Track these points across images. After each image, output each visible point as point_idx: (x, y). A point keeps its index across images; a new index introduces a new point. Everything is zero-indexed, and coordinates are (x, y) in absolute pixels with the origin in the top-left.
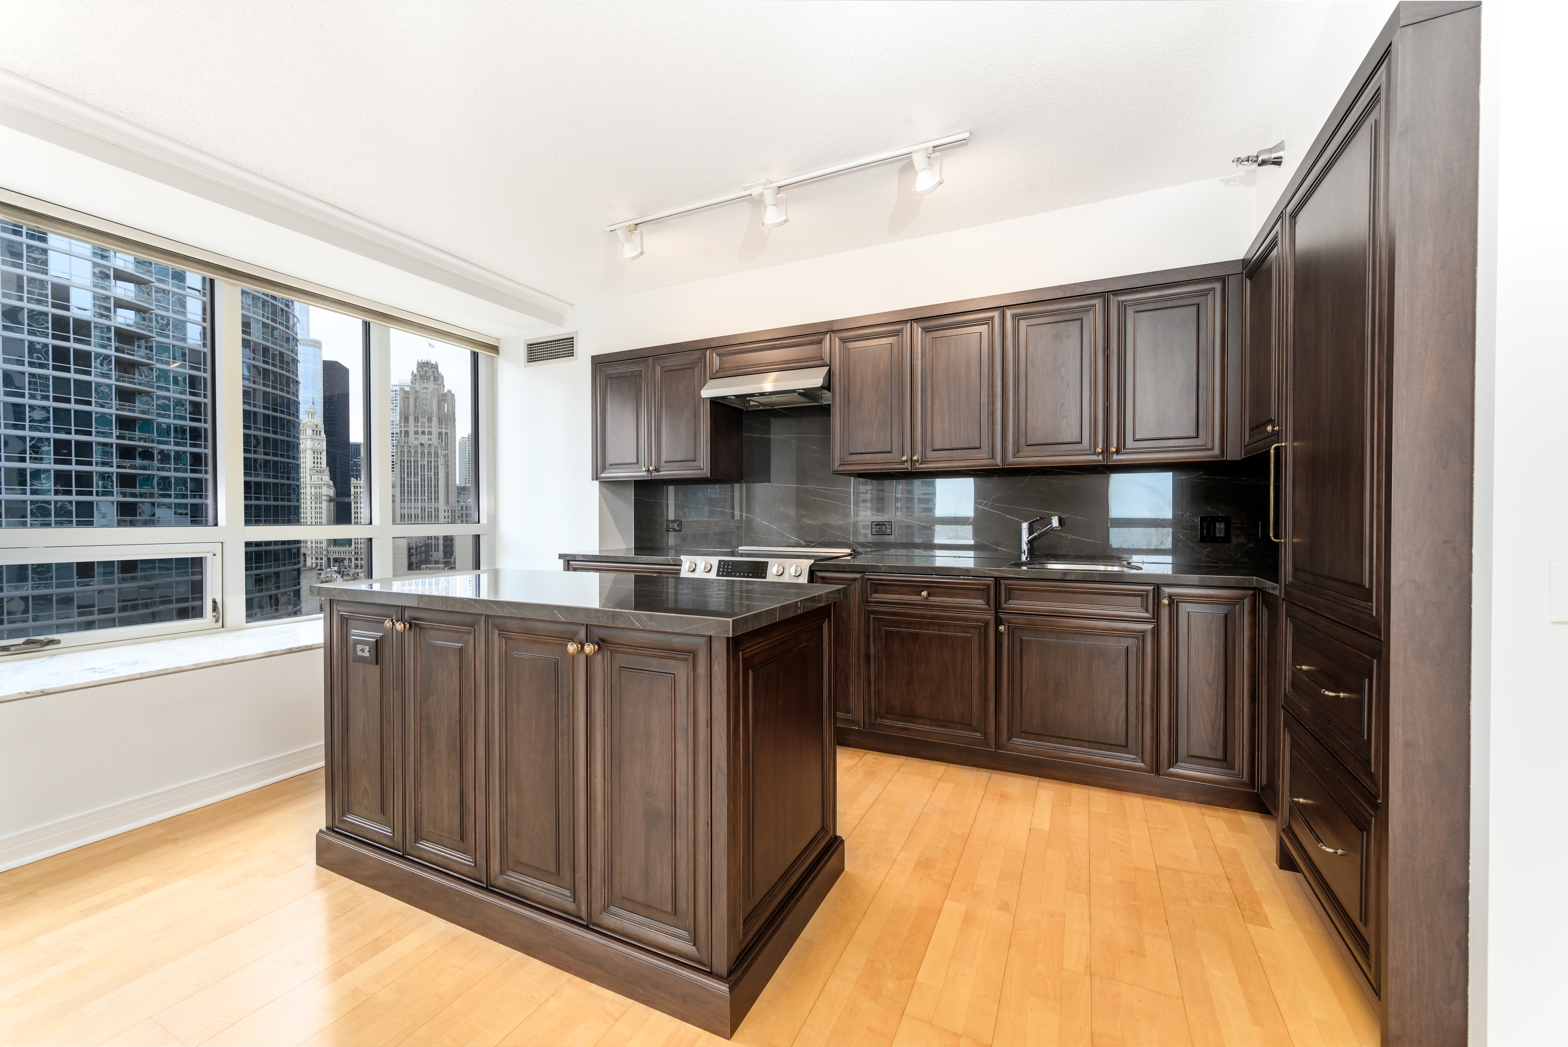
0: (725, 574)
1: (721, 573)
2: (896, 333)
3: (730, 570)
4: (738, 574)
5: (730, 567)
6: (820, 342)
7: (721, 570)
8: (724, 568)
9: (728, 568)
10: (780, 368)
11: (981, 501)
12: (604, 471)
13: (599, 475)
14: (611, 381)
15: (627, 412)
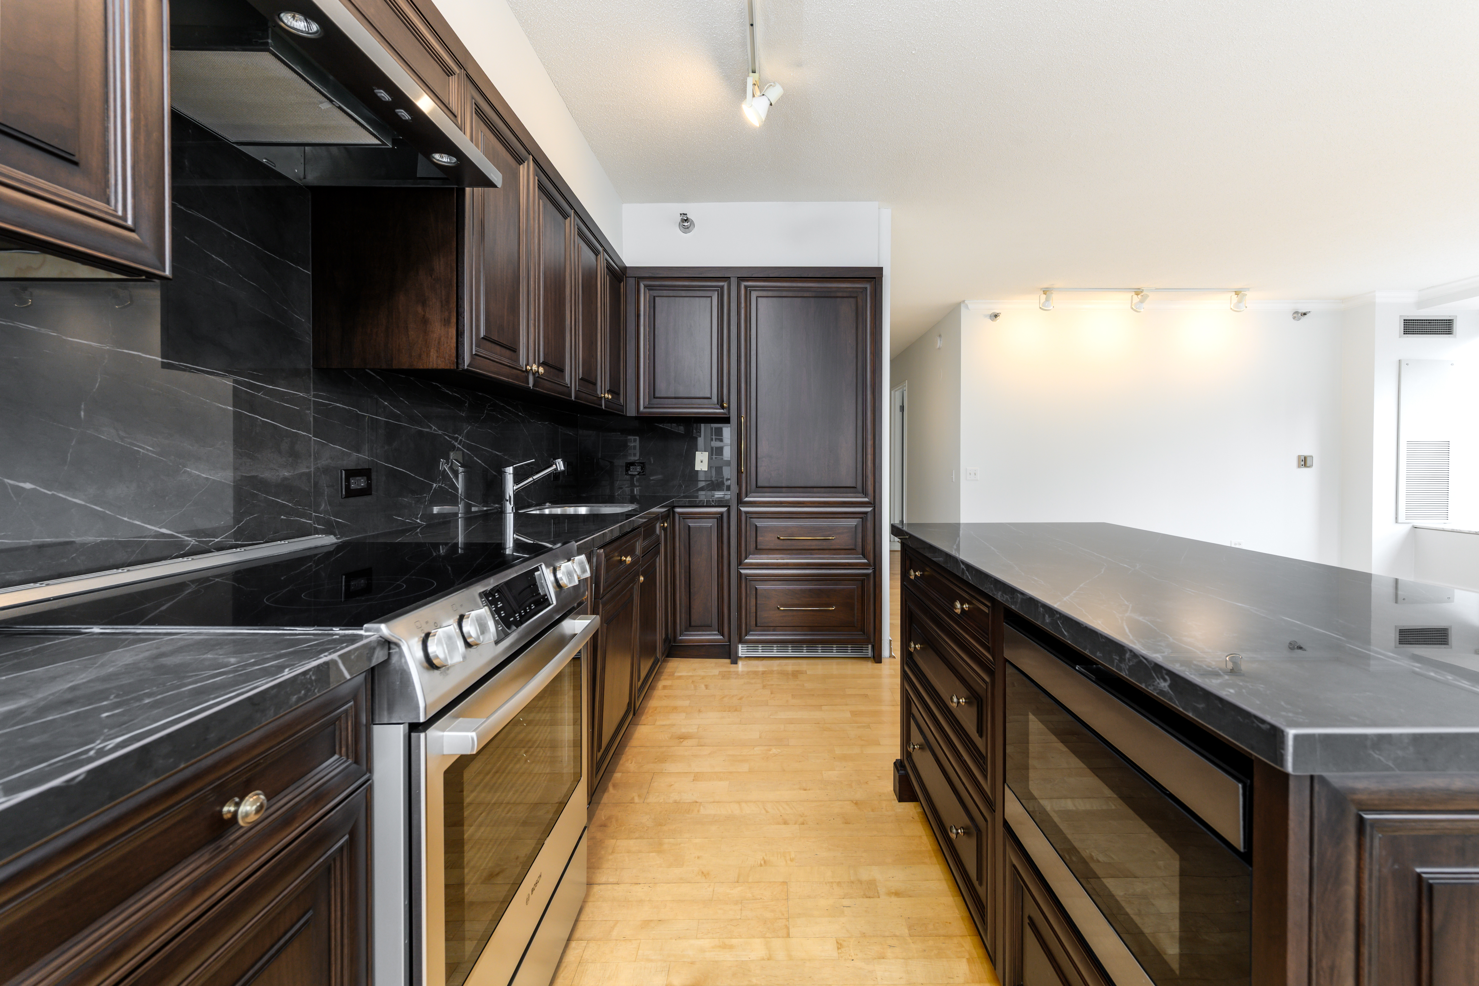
11: (456, 435)
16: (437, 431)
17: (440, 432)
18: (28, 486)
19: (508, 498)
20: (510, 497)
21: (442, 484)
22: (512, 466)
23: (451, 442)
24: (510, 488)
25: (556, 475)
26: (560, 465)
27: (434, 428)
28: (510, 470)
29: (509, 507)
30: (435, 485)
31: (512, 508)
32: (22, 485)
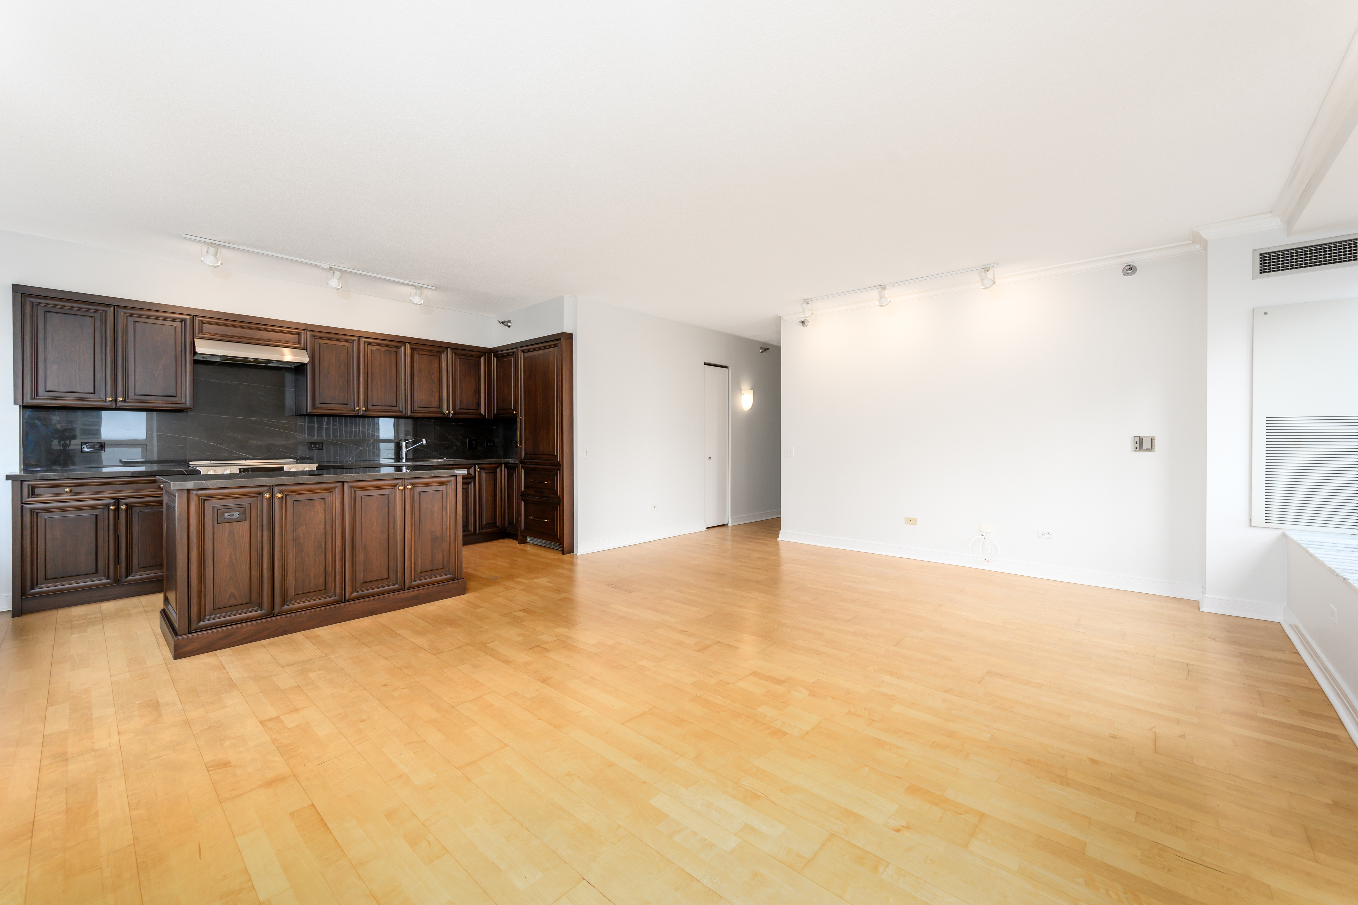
2: (351, 341)
12: (35, 397)
13: (29, 401)
14: (48, 314)
15: (77, 348)
18: (213, 444)
19: (403, 454)
21: (366, 448)
22: (405, 441)
24: (404, 450)
25: (424, 445)
26: (424, 441)
28: (404, 443)
29: (404, 457)
30: (361, 448)
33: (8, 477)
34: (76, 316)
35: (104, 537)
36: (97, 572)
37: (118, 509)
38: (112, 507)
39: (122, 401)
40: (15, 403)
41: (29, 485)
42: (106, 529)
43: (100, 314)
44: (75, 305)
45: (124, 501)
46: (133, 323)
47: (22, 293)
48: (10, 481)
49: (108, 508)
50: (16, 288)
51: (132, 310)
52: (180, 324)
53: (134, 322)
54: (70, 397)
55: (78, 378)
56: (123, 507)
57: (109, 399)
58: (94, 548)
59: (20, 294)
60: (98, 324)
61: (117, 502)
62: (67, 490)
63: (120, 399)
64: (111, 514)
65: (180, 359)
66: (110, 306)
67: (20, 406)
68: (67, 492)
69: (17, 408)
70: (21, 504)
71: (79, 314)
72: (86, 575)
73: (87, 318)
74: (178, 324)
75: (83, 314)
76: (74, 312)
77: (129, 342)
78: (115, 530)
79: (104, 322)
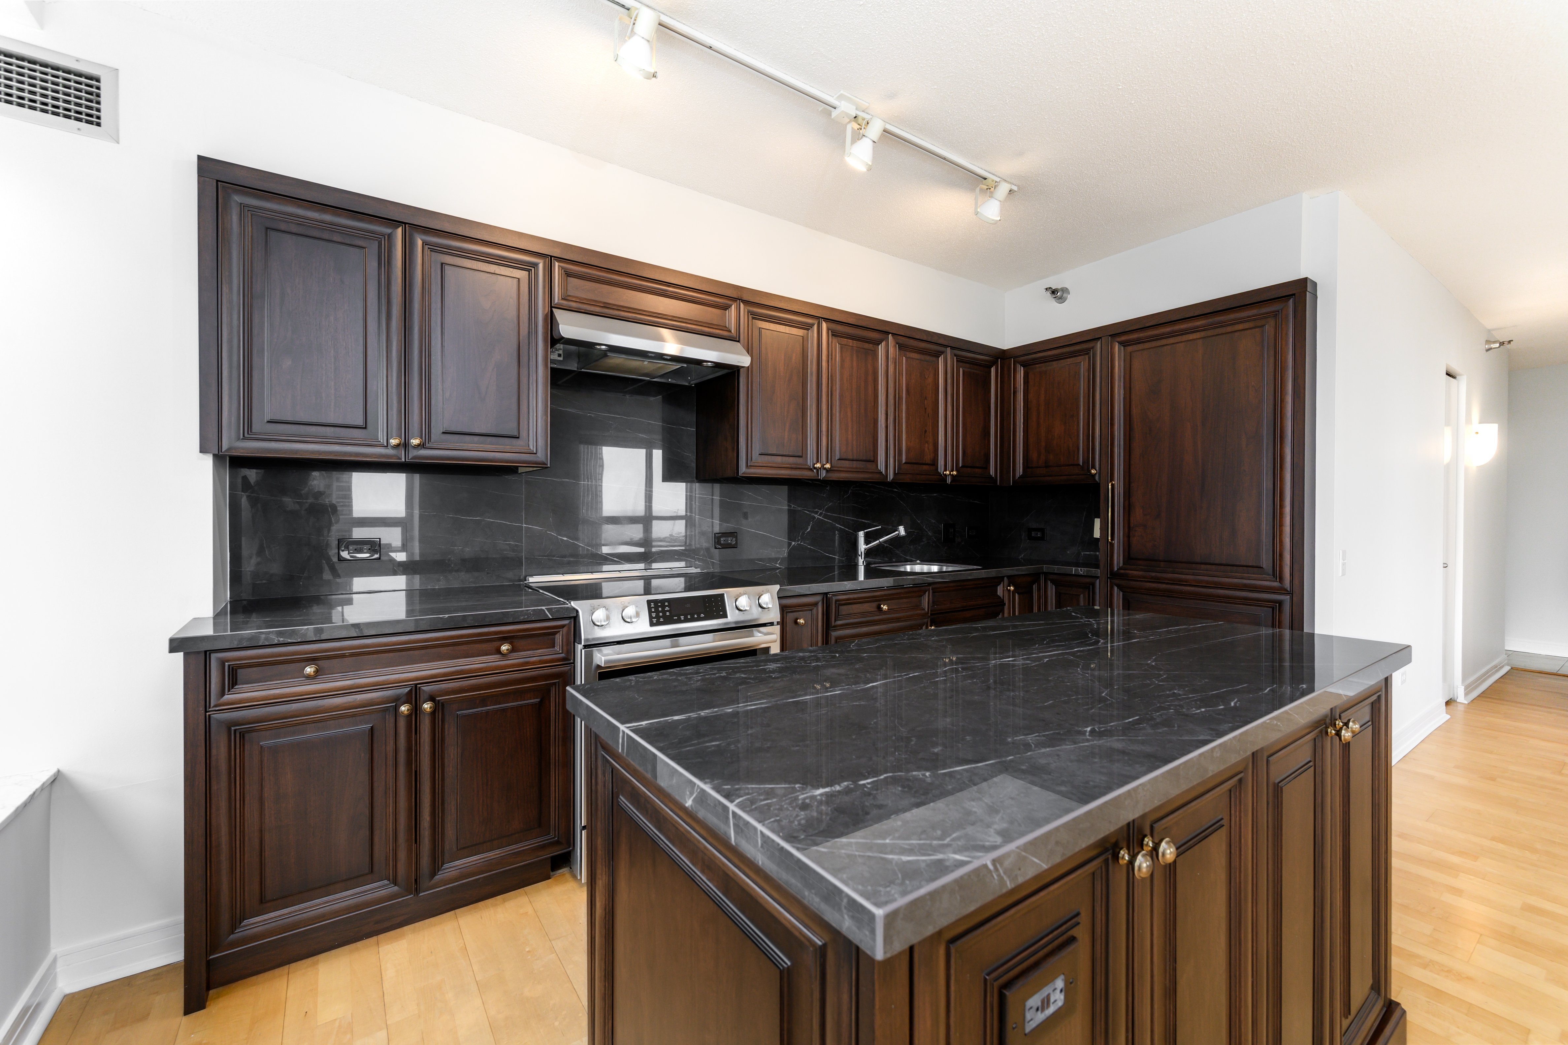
0: (662, 620)
1: (655, 621)
2: (807, 327)
3: (668, 614)
4: (682, 618)
5: (667, 609)
6: (726, 308)
7: (654, 615)
8: (657, 612)
9: (664, 612)
10: (673, 326)
11: (817, 510)
12: (246, 435)
13: (230, 442)
14: (272, 234)
15: (332, 318)
16: (796, 508)
17: (799, 509)
18: (565, 539)
19: (860, 554)
20: (861, 553)
21: (801, 542)
22: (864, 531)
23: (810, 514)
24: (862, 547)
25: (898, 537)
26: (902, 531)
27: (793, 506)
28: (861, 534)
29: (861, 561)
30: (793, 543)
31: (863, 562)
32: (563, 538)
33: (175, 645)
34: (331, 244)
35: (386, 782)
36: (372, 871)
37: (416, 710)
38: (404, 709)
39: (419, 445)
40: (203, 450)
41: (222, 662)
42: (391, 762)
43: (377, 243)
44: (328, 217)
45: (426, 688)
46: (439, 266)
47: (217, 181)
48: (180, 655)
49: (396, 709)
50: (205, 165)
51: (439, 236)
52: (525, 273)
53: (442, 264)
54: (316, 437)
55: (333, 391)
56: (427, 706)
57: (394, 442)
58: (367, 812)
59: (215, 181)
60: (373, 264)
61: (414, 695)
62: (309, 670)
63: (415, 442)
64: (402, 724)
65: (526, 353)
66: (395, 223)
67: (214, 455)
68: (308, 677)
69: (208, 461)
70: (206, 712)
71: (335, 239)
72: (352, 880)
73: (352, 249)
74: (522, 275)
75: (343, 241)
76: (326, 235)
77: (433, 310)
78: (409, 763)
79: (385, 261)
